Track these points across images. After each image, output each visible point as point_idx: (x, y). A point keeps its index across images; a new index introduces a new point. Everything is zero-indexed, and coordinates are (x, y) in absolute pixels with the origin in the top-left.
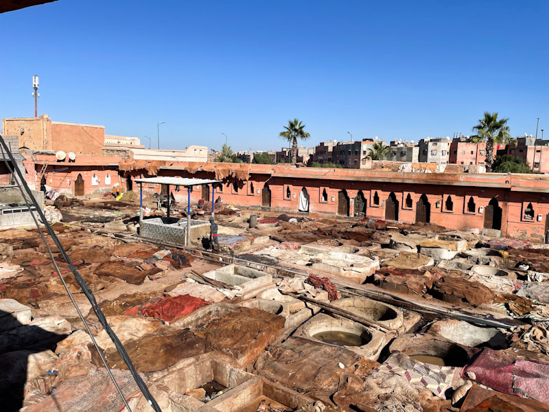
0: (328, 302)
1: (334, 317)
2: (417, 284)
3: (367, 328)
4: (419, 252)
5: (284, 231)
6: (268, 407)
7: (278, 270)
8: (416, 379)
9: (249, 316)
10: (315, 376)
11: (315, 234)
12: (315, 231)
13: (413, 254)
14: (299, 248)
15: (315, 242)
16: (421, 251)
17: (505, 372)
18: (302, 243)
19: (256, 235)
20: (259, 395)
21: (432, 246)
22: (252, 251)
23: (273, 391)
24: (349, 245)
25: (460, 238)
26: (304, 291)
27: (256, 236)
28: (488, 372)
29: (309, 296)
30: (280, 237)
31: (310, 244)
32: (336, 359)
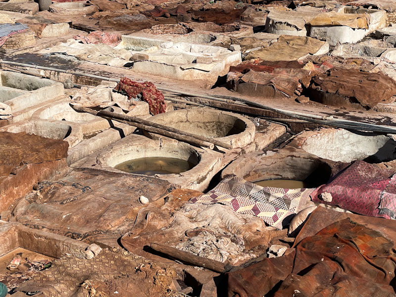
0: (147, 117)
1: (151, 137)
2: (289, 81)
3: (196, 149)
4: (308, 34)
5: (97, 14)
6: (24, 261)
7: (77, 77)
8: (246, 207)
9: (7, 143)
10: (100, 216)
11: (148, 16)
12: (150, 11)
13: (299, 38)
14: (119, 39)
15: (148, 30)
16: (312, 33)
17: (372, 189)
18: (126, 32)
19: (46, 21)
20: (12, 246)
21: (328, 23)
22: (37, 48)
23: (32, 240)
24: (201, 30)
25: (376, 8)
26: (110, 104)
27: (45, 23)
28: (349, 191)
29: (118, 112)
30: (90, 24)
31: (138, 33)
32: (137, 193)
